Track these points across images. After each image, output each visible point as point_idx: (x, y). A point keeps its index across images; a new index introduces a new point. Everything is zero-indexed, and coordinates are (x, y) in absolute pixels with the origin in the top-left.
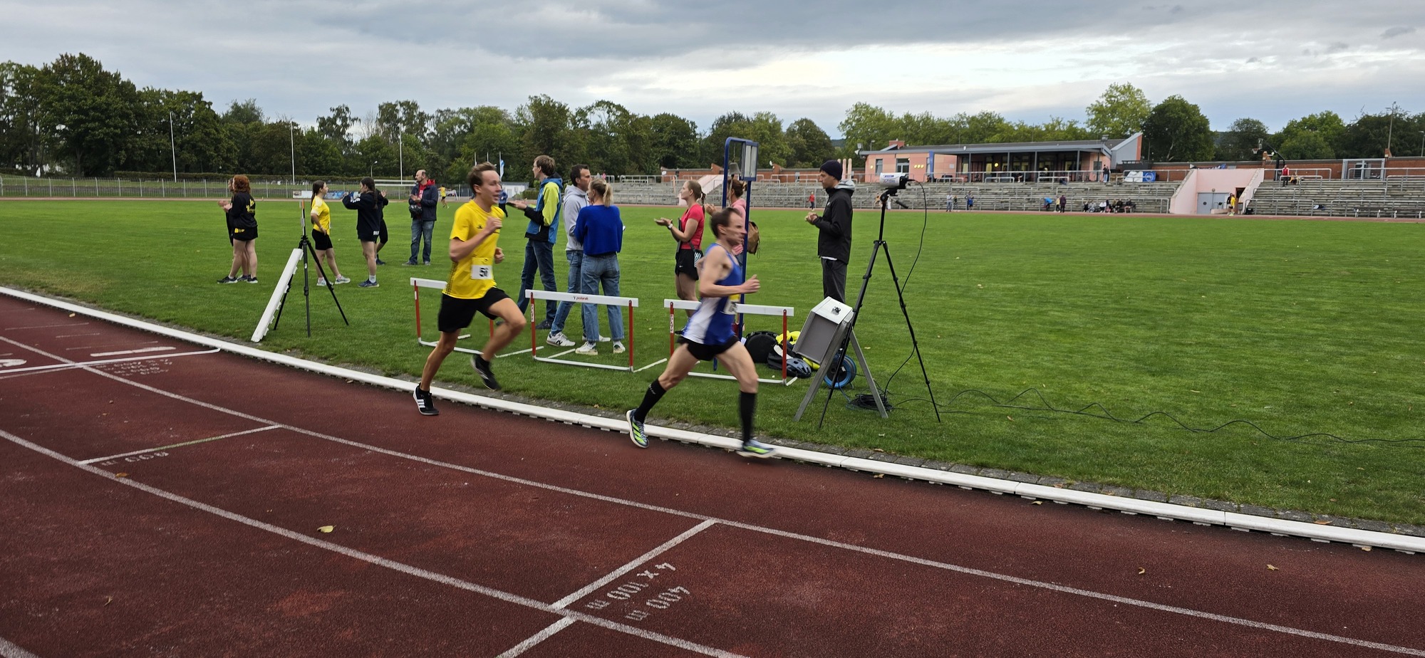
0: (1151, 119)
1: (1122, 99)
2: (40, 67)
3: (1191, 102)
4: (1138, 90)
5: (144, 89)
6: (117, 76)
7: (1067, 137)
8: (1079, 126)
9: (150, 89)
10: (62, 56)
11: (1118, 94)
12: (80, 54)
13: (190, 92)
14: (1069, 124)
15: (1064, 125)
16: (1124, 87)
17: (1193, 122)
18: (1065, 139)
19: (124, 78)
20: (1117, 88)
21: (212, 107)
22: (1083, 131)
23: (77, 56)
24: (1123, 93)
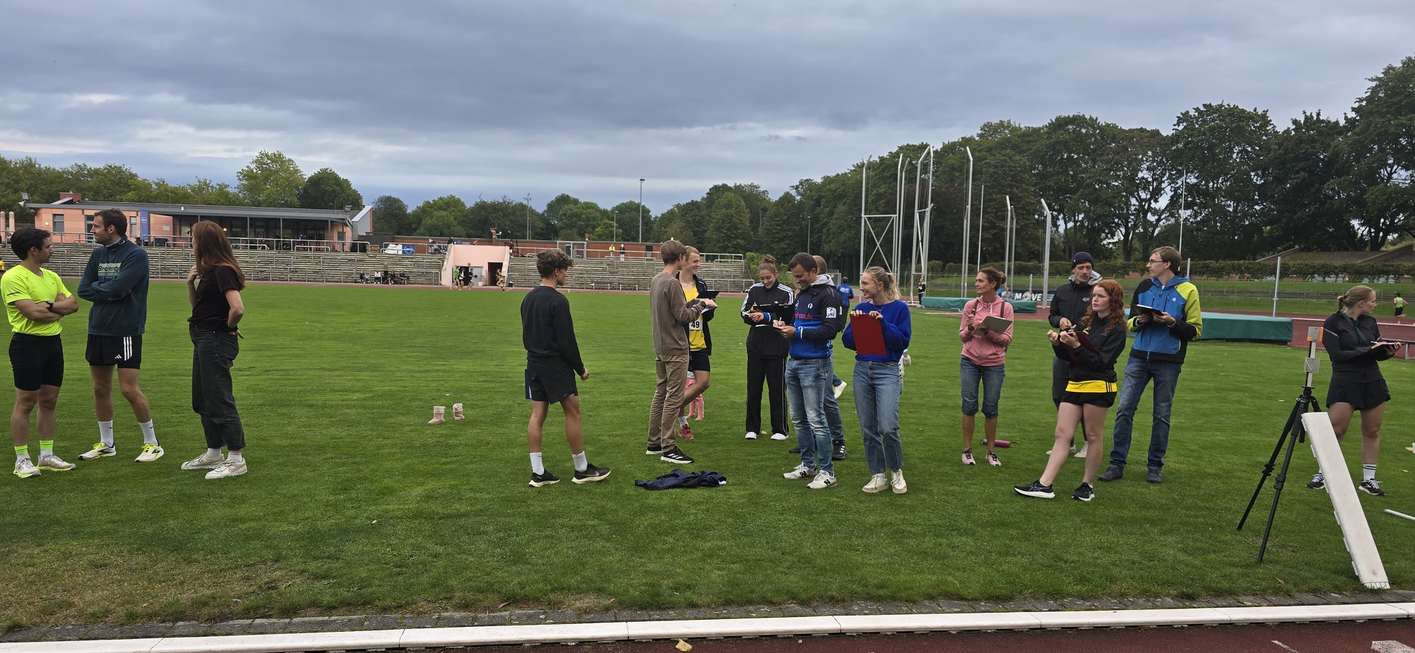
0: (304, 189)
1: (274, 167)
3: (342, 176)
4: (290, 160)
7: (218, 200)
8: (232, 190)
11: (269, 162)
14: (218, 187)
15: (212, 187)
16: (275, 155)
17: (348, 196)
18: (217, 203)
20: (267, 155)
22: (235, 195)
24: (273, 162)
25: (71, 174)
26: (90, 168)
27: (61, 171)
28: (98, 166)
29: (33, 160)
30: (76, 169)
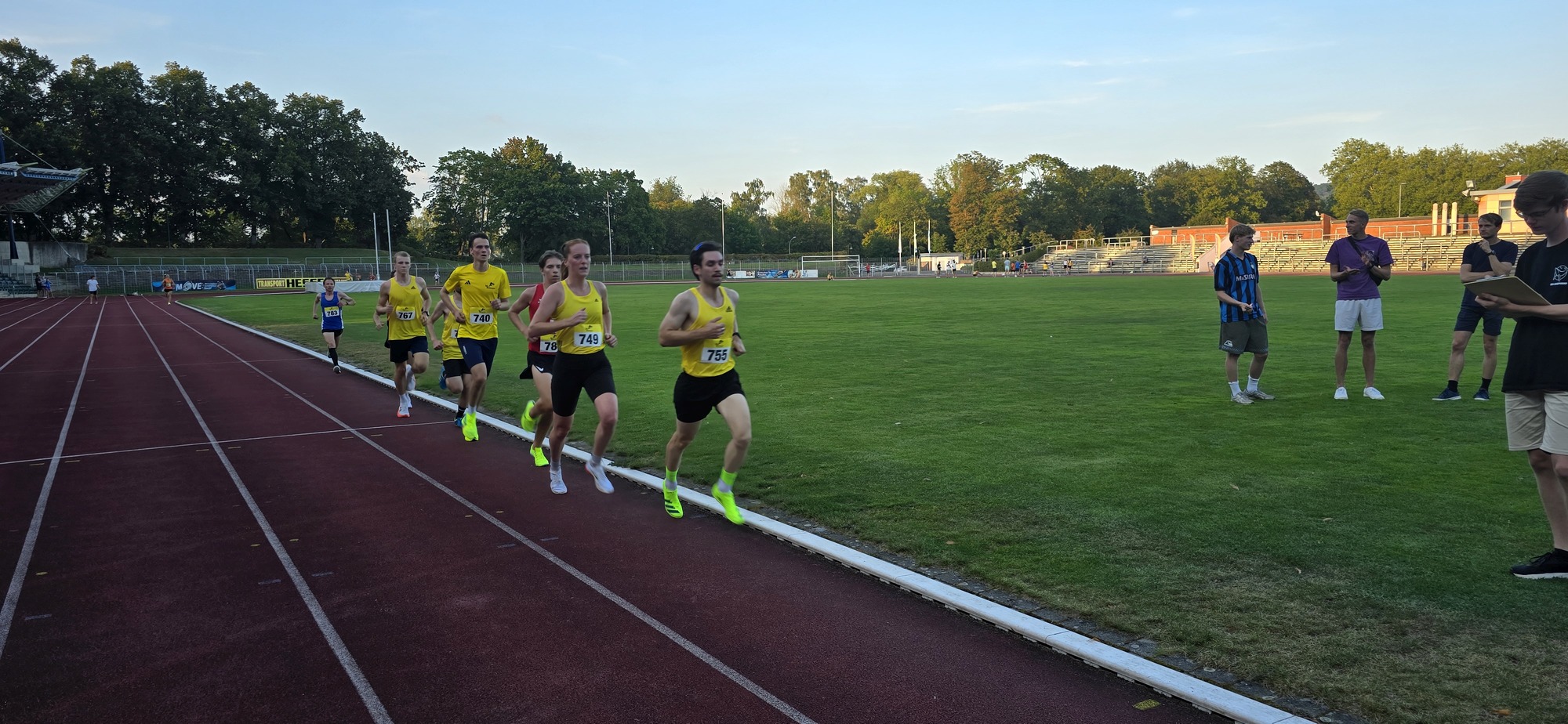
2: (490, 153)
9: (587, 170)
10: (510, 140)
12: (528, 137)
13: (623, 172)
19: (565, 161)
21: (642, 186)
23: (525, 139)
25: (1500, 154)
26: (1522, 147)
27: (1488, 153)
28: (1531, 144)
29: (1460, 147)
30: (1506, 149)
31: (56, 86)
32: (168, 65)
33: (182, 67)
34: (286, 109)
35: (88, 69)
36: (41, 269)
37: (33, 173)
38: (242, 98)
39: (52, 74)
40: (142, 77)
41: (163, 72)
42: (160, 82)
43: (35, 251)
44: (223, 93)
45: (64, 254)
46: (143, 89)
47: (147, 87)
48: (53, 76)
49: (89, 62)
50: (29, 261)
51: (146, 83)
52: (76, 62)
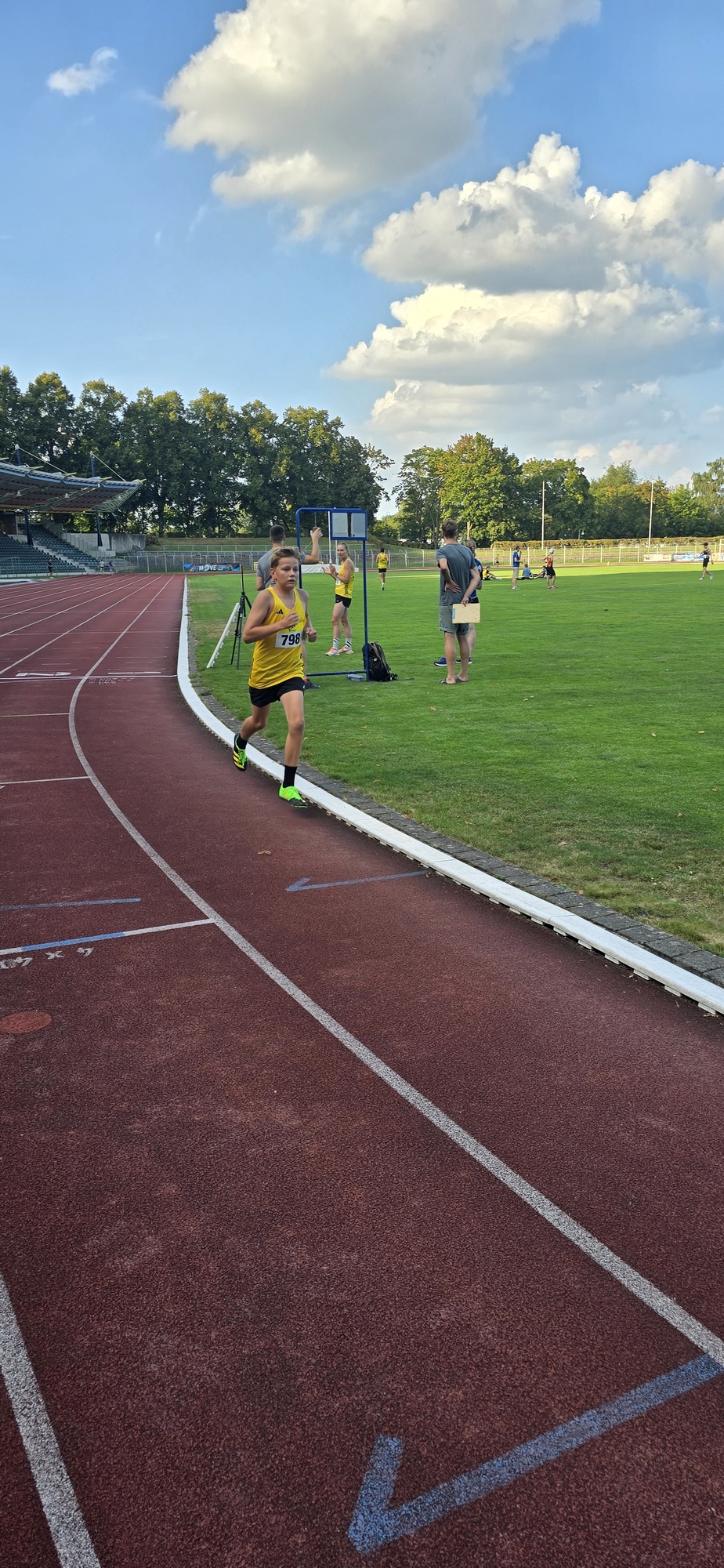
2: (445, 449)
5: (528, 461)
6: (505, 450)
9: (533, 460)
10: (463, 437)
12: (477, 433)
13: (565, 460)
19: (510, 453)
21: (583, 473)
23: (475, 435)
31: (127, 414)
32: (201, 391)
33: (211, 392)
34: (286, 420)
35: (148, 399)
36: (116, 553)
37: (109, 484)
38: (252, 414)
39: (124, 404)
40: (183, 402)
41: (198, 397)
42: (197, 406)
43: (113, 541)
44: (240, 411)
45: (132, 543)
46: (184, 412)
47: (187, 409)
48: (125, 406)
49: (150, 394)
50: (109, 548)
51: (186, 407)
52: (141, 393)
